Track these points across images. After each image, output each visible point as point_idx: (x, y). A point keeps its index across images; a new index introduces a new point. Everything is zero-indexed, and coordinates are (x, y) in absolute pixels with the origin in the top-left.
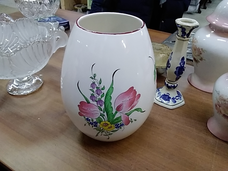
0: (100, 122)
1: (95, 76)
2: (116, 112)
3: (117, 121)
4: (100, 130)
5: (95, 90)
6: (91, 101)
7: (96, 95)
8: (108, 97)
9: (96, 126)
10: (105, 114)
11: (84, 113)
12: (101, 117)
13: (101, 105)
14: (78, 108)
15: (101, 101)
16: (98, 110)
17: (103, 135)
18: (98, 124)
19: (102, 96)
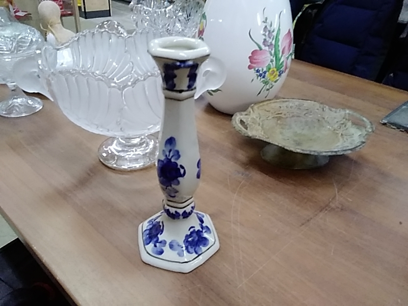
0: (270, 69)
1: (266, 19)
2: (282, 56)
3: (281, 66)
4: (266, 83)
5: (267, 33)
6: (263, 47)
7: (267, 39)
8: (277, 39)
9: (264, 77)
10: (274, 59)
11: (255, 63)
12: (271, 63)
13: (272, 50)
14: (249, 60)
15: (271, 44)
16: (269, 55)
17: (265, 91)
18: (267, 73)
19: (273, 39)
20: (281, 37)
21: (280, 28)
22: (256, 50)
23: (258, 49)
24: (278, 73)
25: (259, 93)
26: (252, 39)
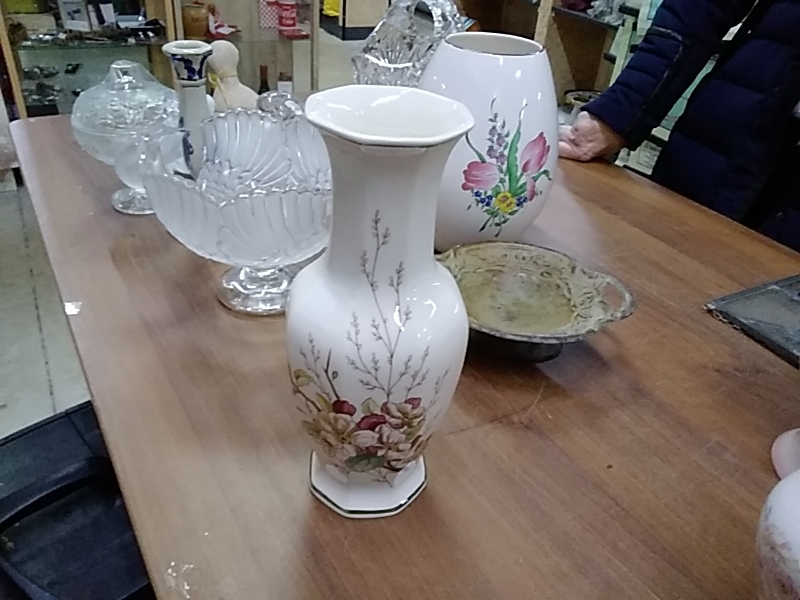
0: (498, 193)
1: (496, 116)
2: (522, 175)
3: (521, 190)
4: (492, 214)
5: (495, 139)
6: (487, 158)
7: (496, 147)
8: (513, 148)
9: (488, 204)
10: (507, 178)
11: (473, 182)
12: (500, 185)
13: (503, 164)
14: (463, 176)
15: (502, 155)
16: (497, 171)
17: (493, 226)
18: (494, 199)
19: (505, 148)
20: (521, 146)
21: (521, 131)
22: (476, 162)
23: (478, 160)
24: (515, 201)
25: (483, 228)
26: (469, 143)
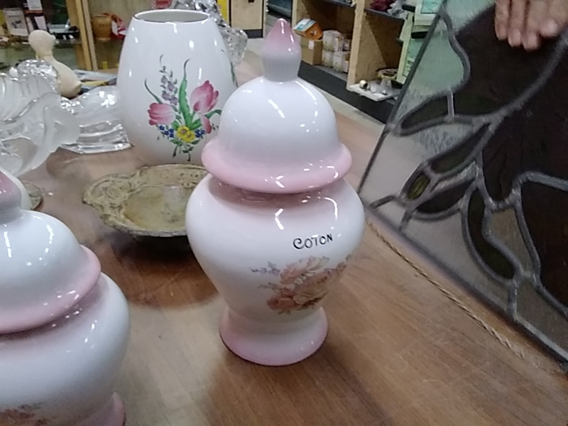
0: (177, 127)
1: (164, 68)
2: (194, 113)
3: (196, 125)
4: (177, 143)
5: (166, 85)
6: (163, 100)
7: (168, 91)
8: (182, 92)
9: (172, 136)
10: (182, 115)
11: (156, 118)
12: (177, 120)
13: (176, 104)
14: (148, 114)
15: (175, 98)
16: (173, 111)
17: (182, 152)
18: (175, 132)
19: (175, 92)
20: (189, 90)
21: (187, 79)
22: (155, 104)
23: (156, 102)
24: (193, 133)
25: (175, 154)
26: (148, 89)
